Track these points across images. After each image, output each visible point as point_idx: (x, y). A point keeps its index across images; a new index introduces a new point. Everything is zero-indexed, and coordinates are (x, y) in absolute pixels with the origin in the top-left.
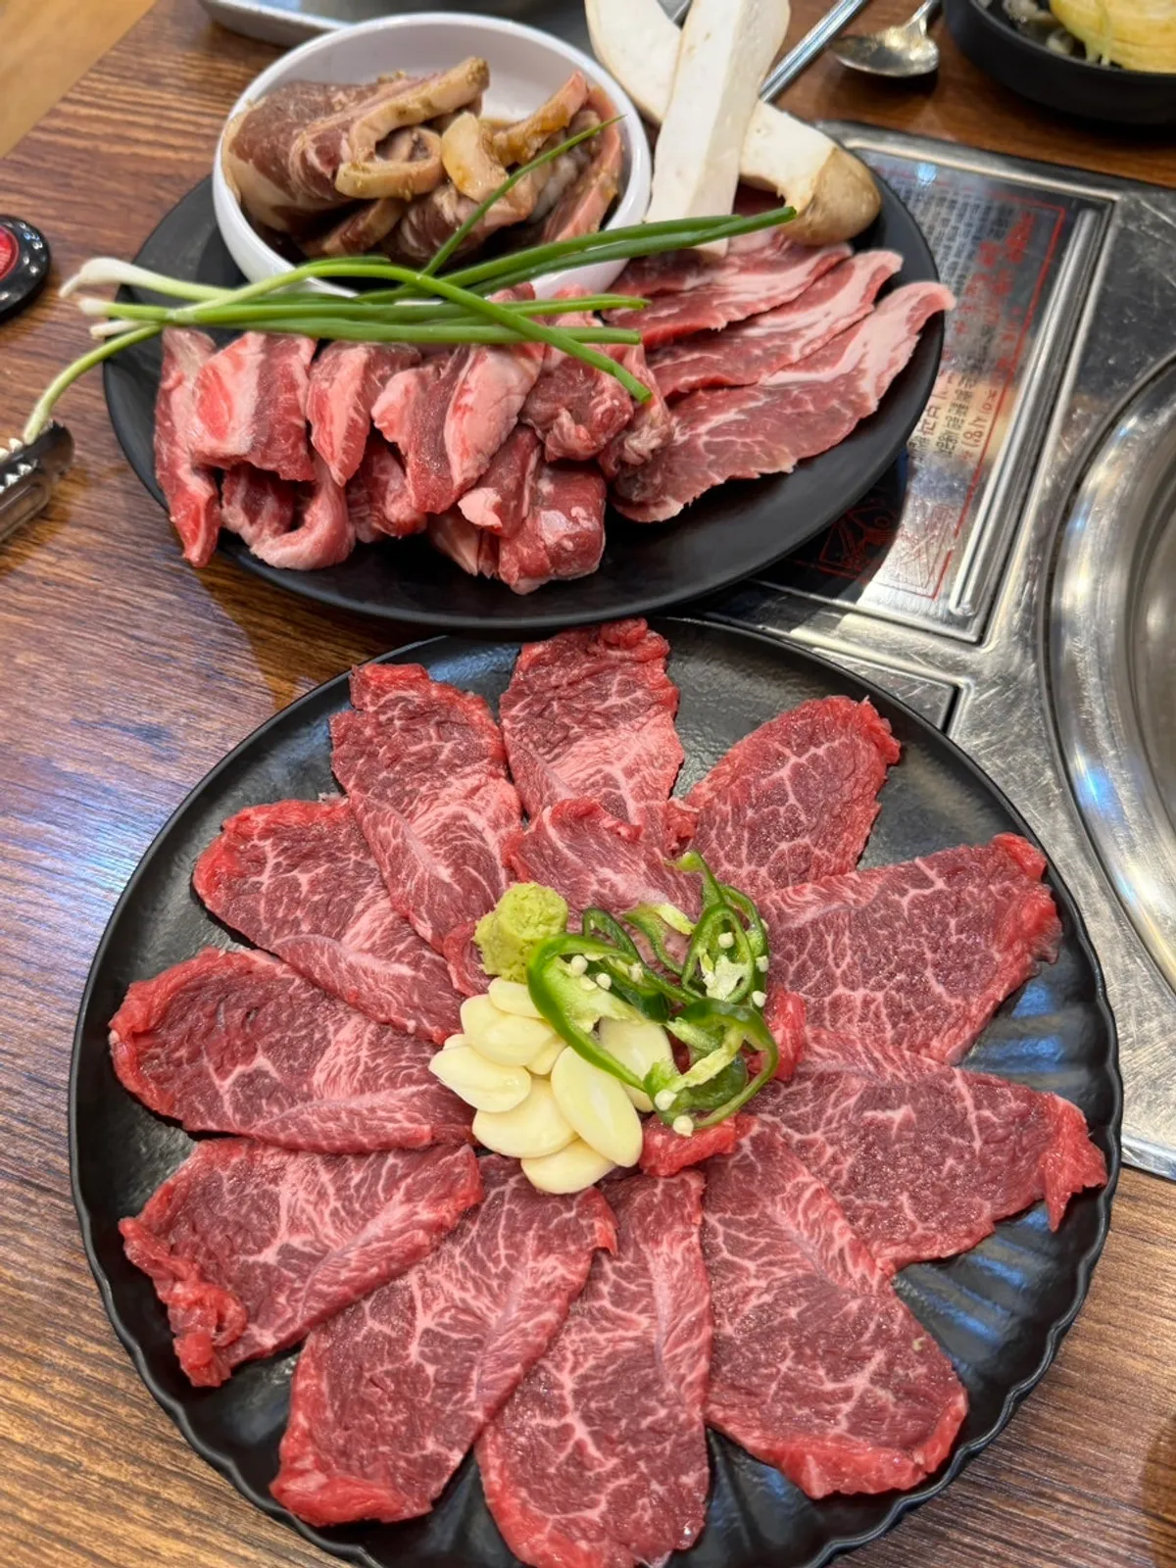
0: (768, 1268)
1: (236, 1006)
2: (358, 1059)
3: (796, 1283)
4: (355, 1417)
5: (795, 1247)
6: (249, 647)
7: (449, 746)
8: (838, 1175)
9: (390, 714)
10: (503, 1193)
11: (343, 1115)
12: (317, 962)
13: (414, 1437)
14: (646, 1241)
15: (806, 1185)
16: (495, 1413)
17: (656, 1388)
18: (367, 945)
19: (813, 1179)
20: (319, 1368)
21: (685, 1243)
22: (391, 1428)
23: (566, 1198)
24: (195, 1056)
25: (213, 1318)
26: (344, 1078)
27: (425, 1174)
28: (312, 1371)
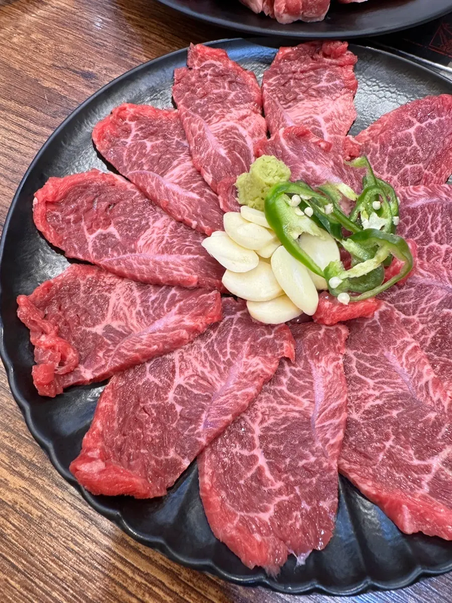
0: (381, 385)
1: (104, 200)
2: (163, 238)
3: (397, 396)
4: (130, 429)
5: (399, 376)
6: (141, 46)
7: (233, 93)
8: (425, 341)
9: (206, 72)
10: (233, 319)
11: (151, 263)
12: (149, 184)
13: (162, 447)
14: (312, 357)
15: (408, 343)
16: (213, 440)
17: (309, 443)
18: (177, 181)
19: (413, 340)
20: (115, 396)
21: (335, 363)
22: (150, 439)
23: (269, 327)
24: (77, 221)
25: (58, 357)
26: (154, 245)
27: (190, 302)
28: (110, 397)
